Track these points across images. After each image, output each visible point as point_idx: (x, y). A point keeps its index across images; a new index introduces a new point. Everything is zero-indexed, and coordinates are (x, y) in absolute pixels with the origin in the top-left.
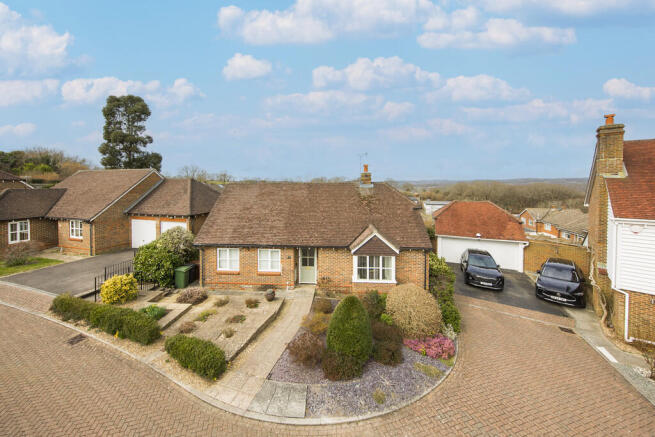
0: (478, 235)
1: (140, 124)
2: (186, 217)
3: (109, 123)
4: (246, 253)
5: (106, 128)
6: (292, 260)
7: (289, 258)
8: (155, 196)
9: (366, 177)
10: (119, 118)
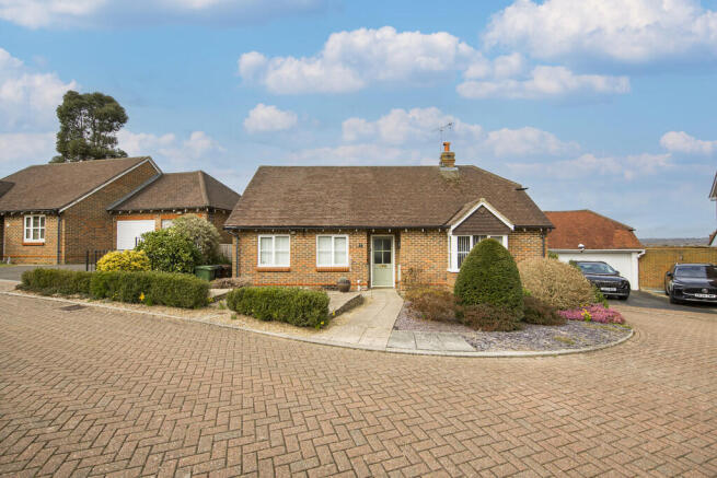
0: (581, 245)
1: (110, 135)
2: (202, 210)
3: (65, 130)
4: (300, 240)
5: (62, 136)
6: (365, 249)
7: (361, 246)
8: (151, 191)
9: (448, 158)
10: (80, 123)
